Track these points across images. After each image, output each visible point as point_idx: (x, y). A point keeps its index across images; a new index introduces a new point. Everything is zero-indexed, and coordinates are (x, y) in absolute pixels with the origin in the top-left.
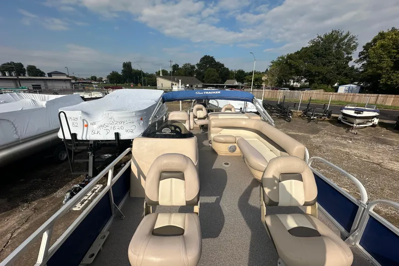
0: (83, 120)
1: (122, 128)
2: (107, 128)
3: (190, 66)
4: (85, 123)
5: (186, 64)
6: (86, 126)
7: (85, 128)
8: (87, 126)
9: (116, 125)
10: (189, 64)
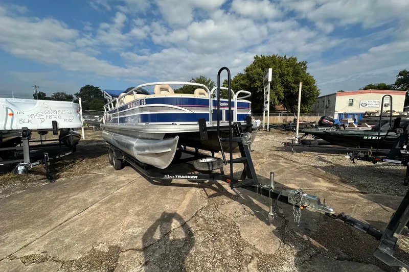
0: (7, 109)
1: (60, 117)
2: (41, 117)
3: (65, 95)
4: (10, 112)
5: (59, 94)
6: (10, 115)
7: (10, 118)
8: (12, 115)
9: (53, 114)
10: (62, 94)
